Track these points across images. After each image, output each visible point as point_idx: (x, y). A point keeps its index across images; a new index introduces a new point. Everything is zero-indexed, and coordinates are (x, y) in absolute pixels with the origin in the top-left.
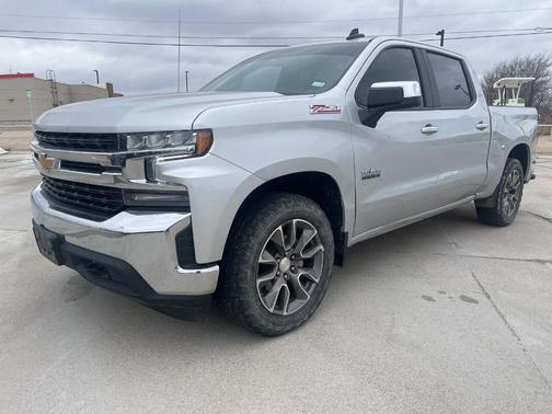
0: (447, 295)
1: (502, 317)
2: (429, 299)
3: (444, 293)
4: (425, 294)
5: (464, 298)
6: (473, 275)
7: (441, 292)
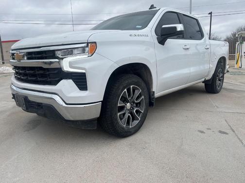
0: (212, 130)
1: (241, 141)
2: (202, 132)
3: (210, 129)
4: (200, 129)
5: (220, 132)
6: (226, 121)
7: (208, 129)
